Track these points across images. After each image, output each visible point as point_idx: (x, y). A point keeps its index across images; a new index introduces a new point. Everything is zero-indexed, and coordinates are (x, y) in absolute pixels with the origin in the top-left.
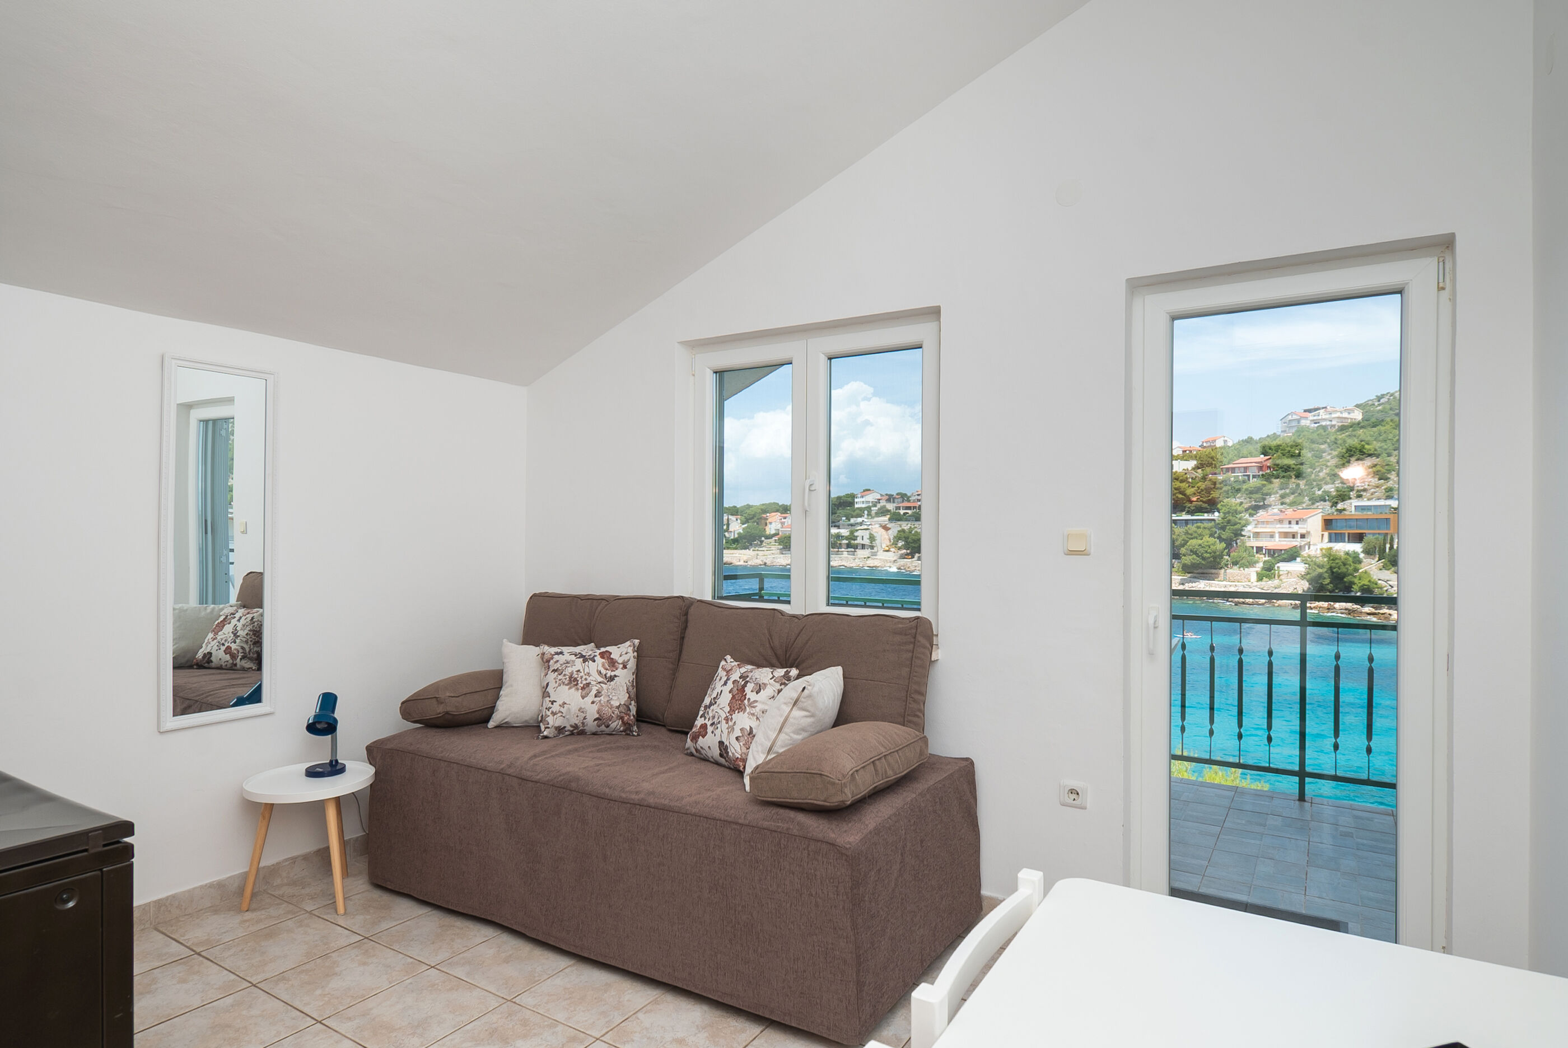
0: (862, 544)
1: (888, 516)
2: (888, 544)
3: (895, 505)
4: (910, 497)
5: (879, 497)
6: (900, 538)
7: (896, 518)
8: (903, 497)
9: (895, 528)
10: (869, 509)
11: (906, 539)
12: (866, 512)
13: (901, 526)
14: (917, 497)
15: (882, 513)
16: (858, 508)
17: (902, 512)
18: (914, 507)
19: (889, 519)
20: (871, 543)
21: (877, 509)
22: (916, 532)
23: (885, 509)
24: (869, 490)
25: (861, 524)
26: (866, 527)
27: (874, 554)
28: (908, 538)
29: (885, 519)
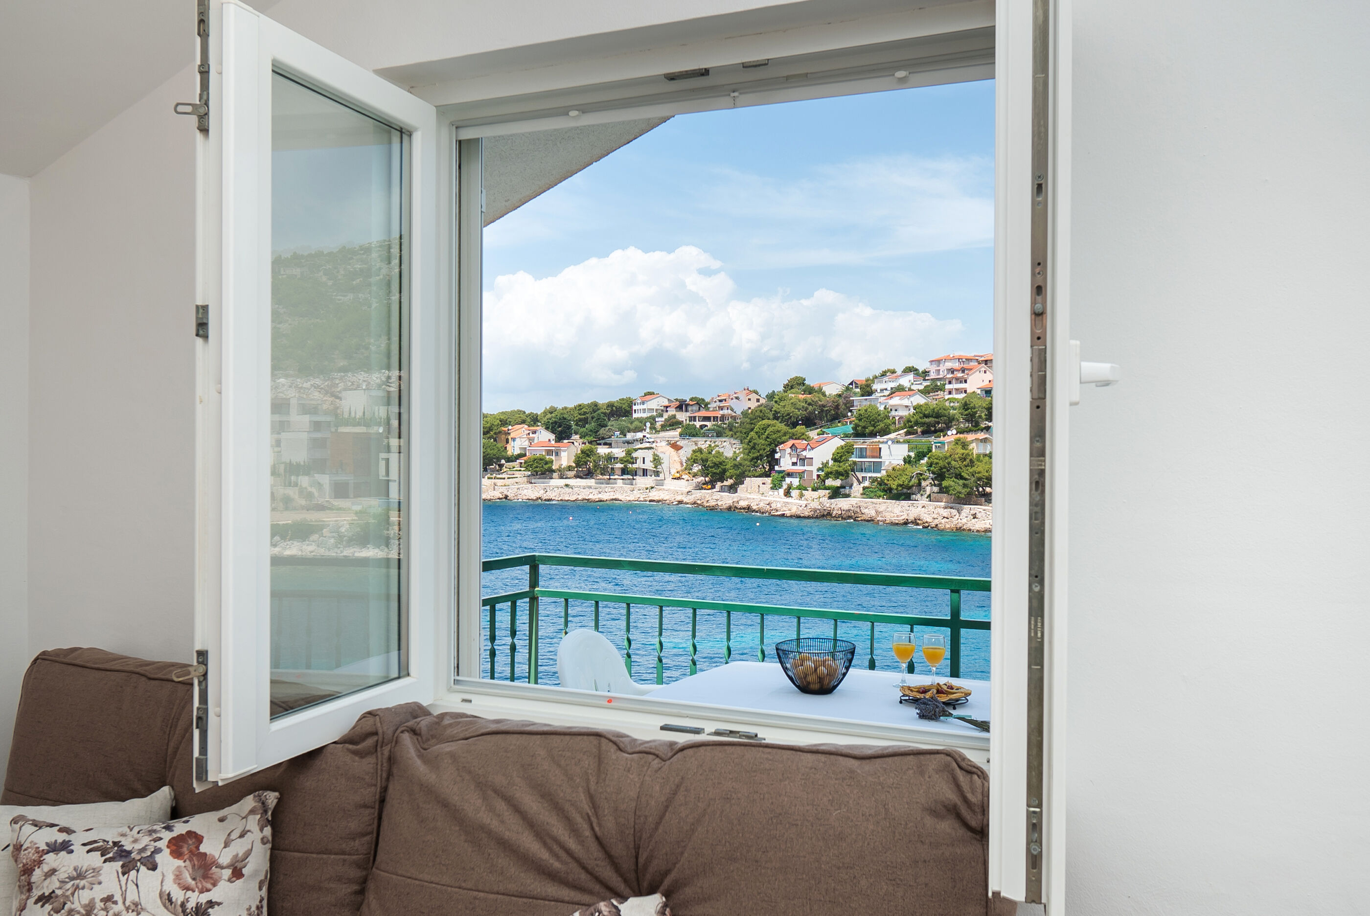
0: (644, 469)
1: (679, 430)
2: (679, 468)
3: (688, 414)
4: (709, 403)
5: (666, 403)
6: (695, 461)
7: (690, 432)
8: (701, 403)
9: (688, 447)
10: (652, 420)
11: (704, 461)
12: (648, 425)
13: (696, 444)
14: (718, 403)
15: (670, 425)
16: (637, 419)
17: (698, 424)
18: (716, 418)
19: (681, 435)
20: (656, 467)
21: (663, 419)
22: (718, 452)
23: (674, 420)
24: (653, 394)
25: (641, 441)
26: (648, 445)
27: (660, 483)
28: (707, 460)
29: (674, 434)
